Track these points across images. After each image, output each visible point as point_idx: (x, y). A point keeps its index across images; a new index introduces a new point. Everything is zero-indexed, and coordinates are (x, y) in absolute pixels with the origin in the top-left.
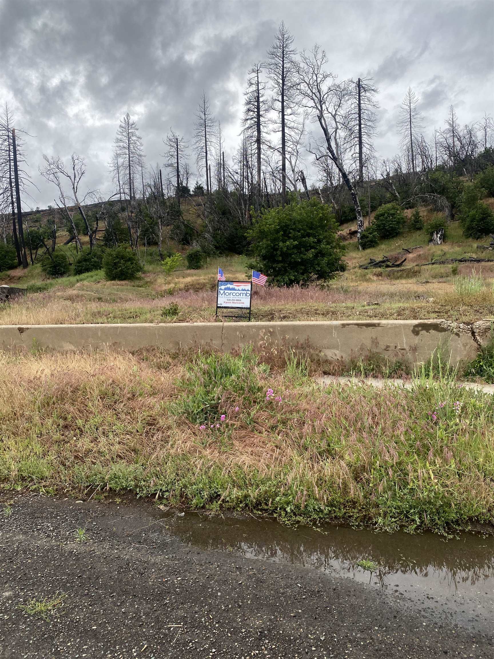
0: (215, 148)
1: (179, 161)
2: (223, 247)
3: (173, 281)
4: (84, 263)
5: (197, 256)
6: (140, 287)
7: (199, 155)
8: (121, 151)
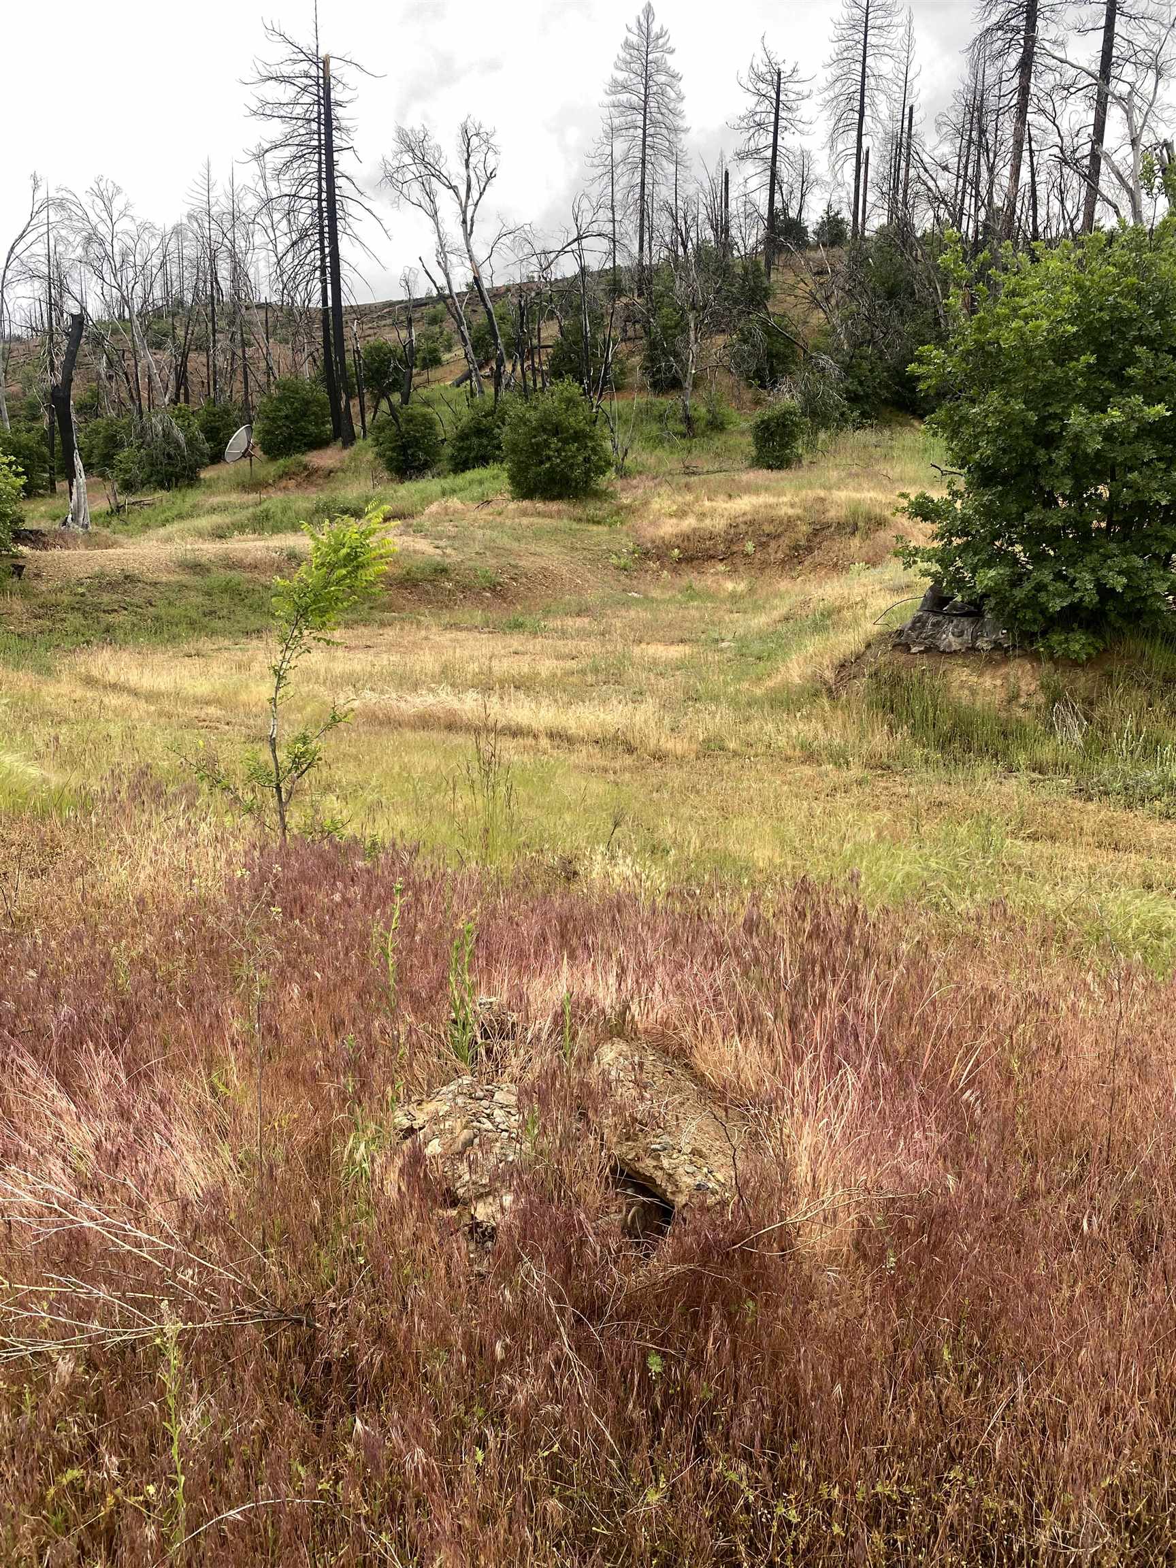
0: (889, 97)
1: (780, 142)
2: (876, 394)
3: (697, 508)
4: (475, 441)
5: (785, 426)
6: (599, 523)
7: (839, 120)
8: (622, 119)
